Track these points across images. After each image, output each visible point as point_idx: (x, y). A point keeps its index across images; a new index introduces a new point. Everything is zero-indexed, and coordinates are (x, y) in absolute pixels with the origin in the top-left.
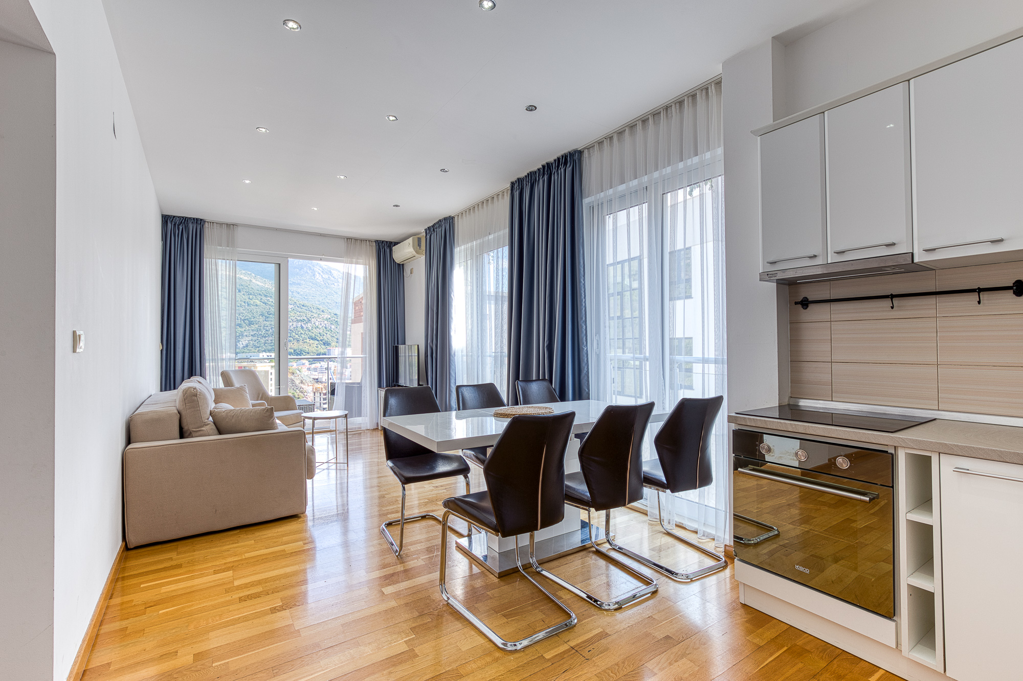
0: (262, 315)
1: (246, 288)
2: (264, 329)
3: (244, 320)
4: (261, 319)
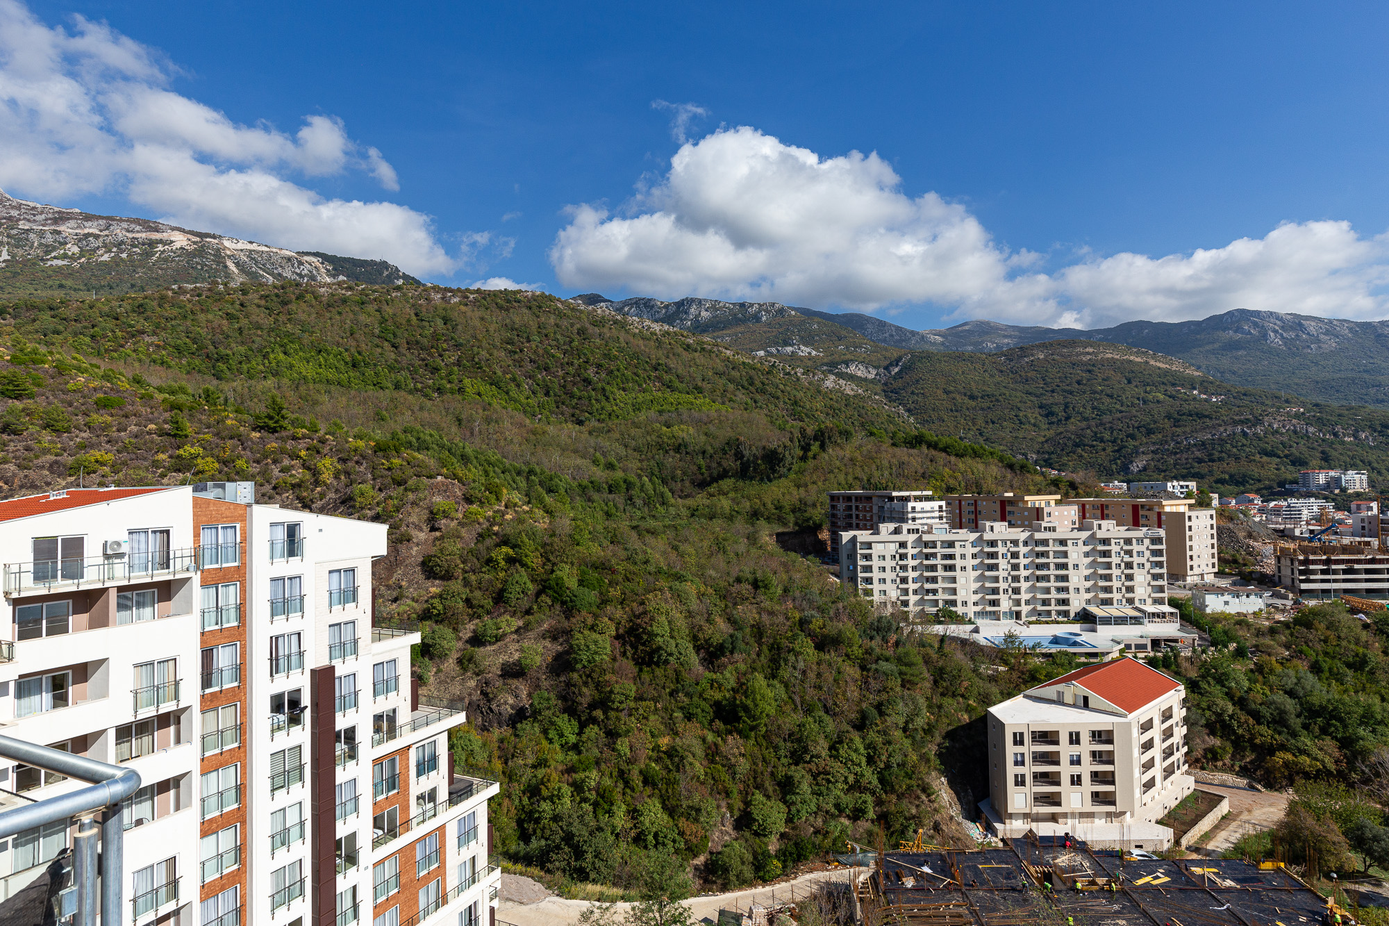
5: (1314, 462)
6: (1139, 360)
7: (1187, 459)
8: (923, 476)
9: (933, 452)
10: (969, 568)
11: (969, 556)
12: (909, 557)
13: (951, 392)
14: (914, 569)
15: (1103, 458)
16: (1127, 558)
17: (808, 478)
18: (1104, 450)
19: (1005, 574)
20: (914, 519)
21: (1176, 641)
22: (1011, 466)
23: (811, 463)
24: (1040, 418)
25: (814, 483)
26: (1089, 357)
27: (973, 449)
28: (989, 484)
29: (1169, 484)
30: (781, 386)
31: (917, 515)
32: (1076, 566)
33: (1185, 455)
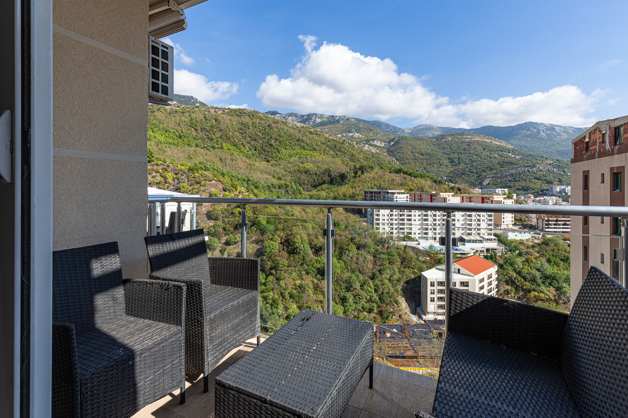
0: (499, 164)
1: (488, 147)
2: (500, 173)
3: (487, 168)
4: (498, 166)
5: (556, 183)
6: (488, 141)
8: (401, 184)
9: (405, 175)
10: (417, 220)
11: (417, 216)
12: (394, 215)
13: (414, 152)
14: (396, 220)
15: (472, 179)
16: (478, 218)
17: (356, 185)
18: (473, 176)
19: (431, 223)
21: (496, 249)
22: (435, 182)
23: (358, 179)
24: (448, 163)
25: (359, 186)
26: (469, 140)
27: (421, 175)
28: (426, 188)
29: (497, 190)
30: (347, 149)
31: (398, 200)
32: (458, 220)
33: (505, 179)
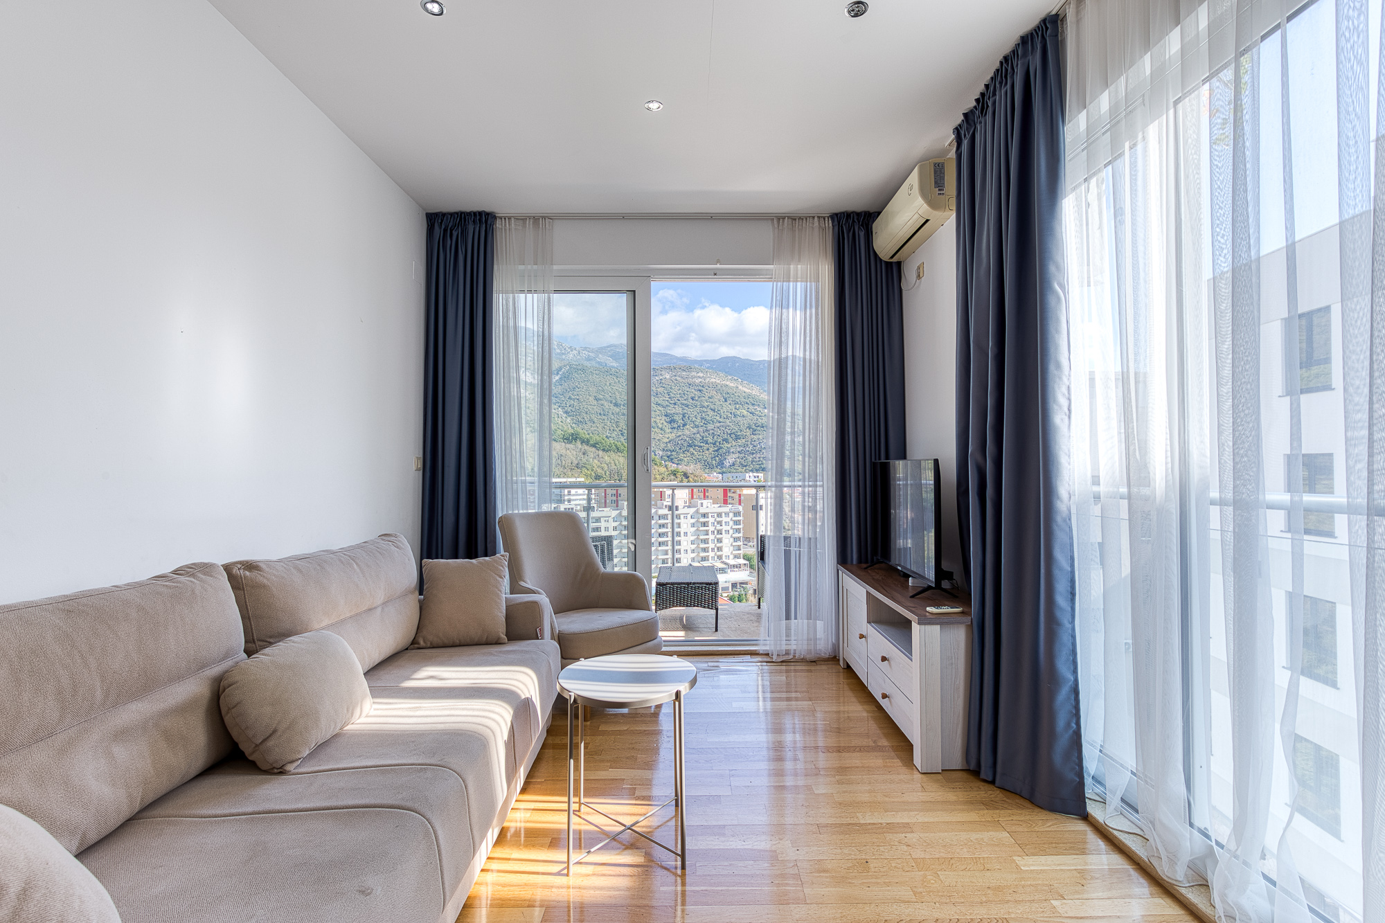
0: (749, 428)
1: (732, 396)
2: (751, 444)
3: (730, 434)
4: (749, 432)
6: (732, 385)
7: (759, 458)
8: (577, 466)
9: (586, 447)
13: (601, 400)
15: (707, 455)
16: (719, 527)
18: (708, 449)
20: (569, 501)
21: (746, 583)
24: (665, 424)
26: (700, 380)
27: (616, 446)
29: (747, 475)
31: (572, 498)
32: (686, 534)
33: (758, 455)
